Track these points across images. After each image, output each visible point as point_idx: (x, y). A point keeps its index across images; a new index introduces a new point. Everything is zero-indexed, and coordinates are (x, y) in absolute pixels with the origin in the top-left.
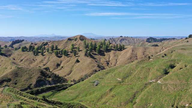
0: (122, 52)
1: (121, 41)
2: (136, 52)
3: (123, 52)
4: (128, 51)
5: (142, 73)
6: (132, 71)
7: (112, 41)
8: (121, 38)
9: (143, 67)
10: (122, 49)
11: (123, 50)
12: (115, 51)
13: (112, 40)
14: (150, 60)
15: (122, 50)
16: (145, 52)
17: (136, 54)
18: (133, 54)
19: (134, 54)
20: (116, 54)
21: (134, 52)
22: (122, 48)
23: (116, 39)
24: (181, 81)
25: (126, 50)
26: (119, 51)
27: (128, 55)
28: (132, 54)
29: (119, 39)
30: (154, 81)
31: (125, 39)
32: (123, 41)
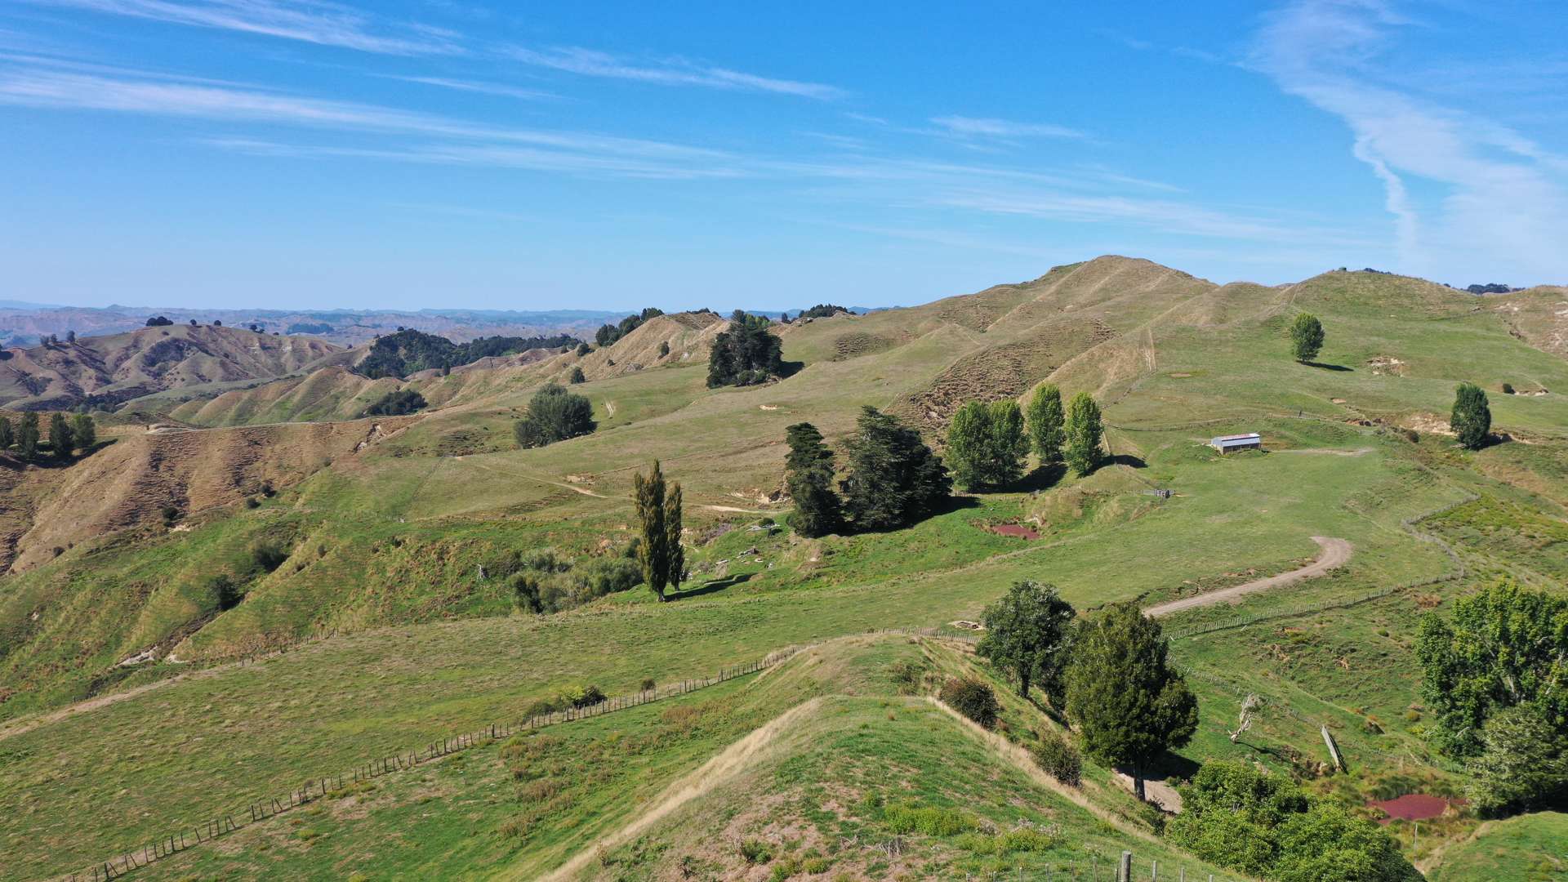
0: (70, 472)
1: (153, 363)
2: (179, 470)
3: (80, 472)
4: (118, 467)
5: (96, 622)
6: (36, 617)
7: (68, 363)
8: (155, 336)
9: (111, 583)
10: (76, 452)
11: (80, 458)
12: (11, 472)
13: (72, 354)
14: (177, 529)
15: (73, 461)
16: (249, 462)
17: (183, 486)
18: (150, 484)
19: (161, 484)
20: (14, 493)
21: (170, 469)
22: (70, 446)
23: (110, 346)
24: (274, 636)
25: (107, 454)
26: (47, 463)
27: (117, 492)
28: (144, 484)
29: (136, 345)
30: (149, 655)
31: (191, 344)
32: (179, 360)
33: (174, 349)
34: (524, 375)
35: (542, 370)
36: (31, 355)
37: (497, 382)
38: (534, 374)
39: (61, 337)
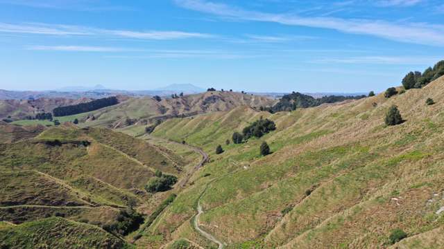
1: (205, 104)
7: (178, 103)
8: (209, 94)
13: (180, 100)
23: (194, 98)
29: (202, 98)
31: (218, 97)
32: (213, 103)
33: (214, 99)
34: (339, 112)
35: (353, 109)
36: (167, 100)
37: (321, 116)
38: (346, 112)
39: (178, 94)
